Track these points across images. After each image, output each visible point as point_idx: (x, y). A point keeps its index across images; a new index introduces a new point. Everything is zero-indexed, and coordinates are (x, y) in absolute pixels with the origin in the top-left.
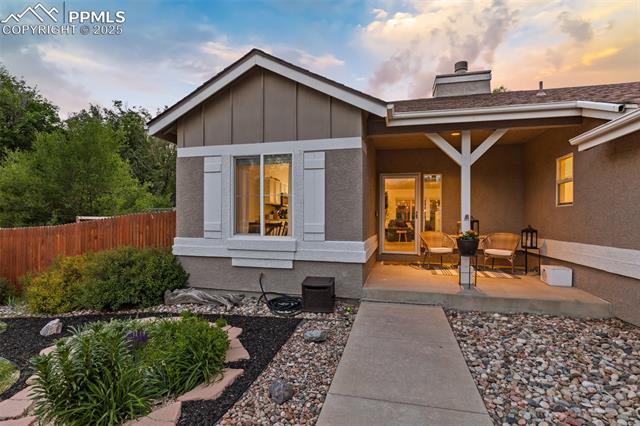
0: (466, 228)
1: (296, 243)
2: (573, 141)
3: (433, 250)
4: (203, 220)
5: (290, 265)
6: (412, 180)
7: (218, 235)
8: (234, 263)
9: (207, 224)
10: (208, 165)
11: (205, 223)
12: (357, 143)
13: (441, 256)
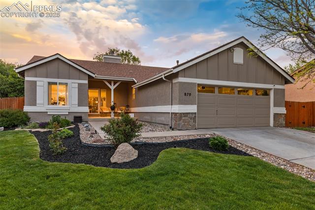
0: (112, 104)
1: (70, 108)
2: (132, 86)
3: (104, 111)
4: (36, 100)
5: (67, 113)
6: (97, 91)
7: (42, 105)
8: (48, 113)
9: (38, 102)
10: (38, 83)
11: (37, 101)
12: (86, 82)
13: (106, 113)
